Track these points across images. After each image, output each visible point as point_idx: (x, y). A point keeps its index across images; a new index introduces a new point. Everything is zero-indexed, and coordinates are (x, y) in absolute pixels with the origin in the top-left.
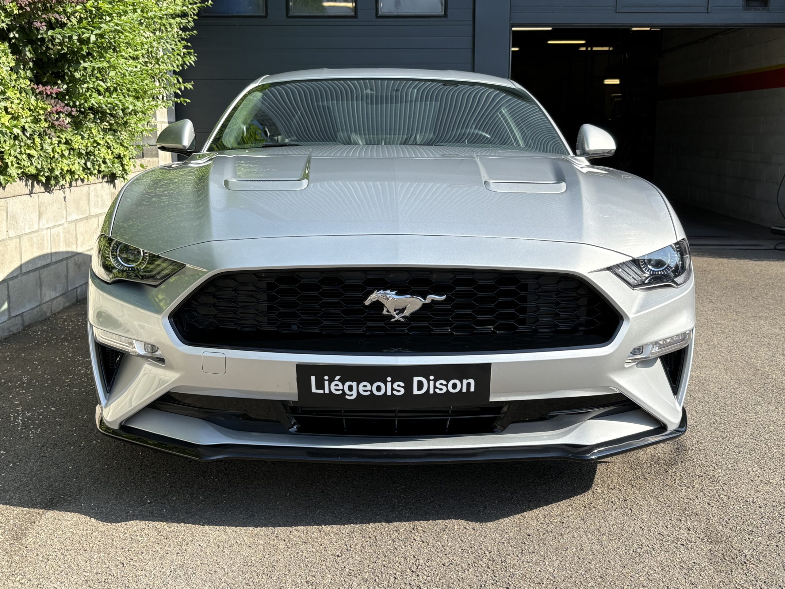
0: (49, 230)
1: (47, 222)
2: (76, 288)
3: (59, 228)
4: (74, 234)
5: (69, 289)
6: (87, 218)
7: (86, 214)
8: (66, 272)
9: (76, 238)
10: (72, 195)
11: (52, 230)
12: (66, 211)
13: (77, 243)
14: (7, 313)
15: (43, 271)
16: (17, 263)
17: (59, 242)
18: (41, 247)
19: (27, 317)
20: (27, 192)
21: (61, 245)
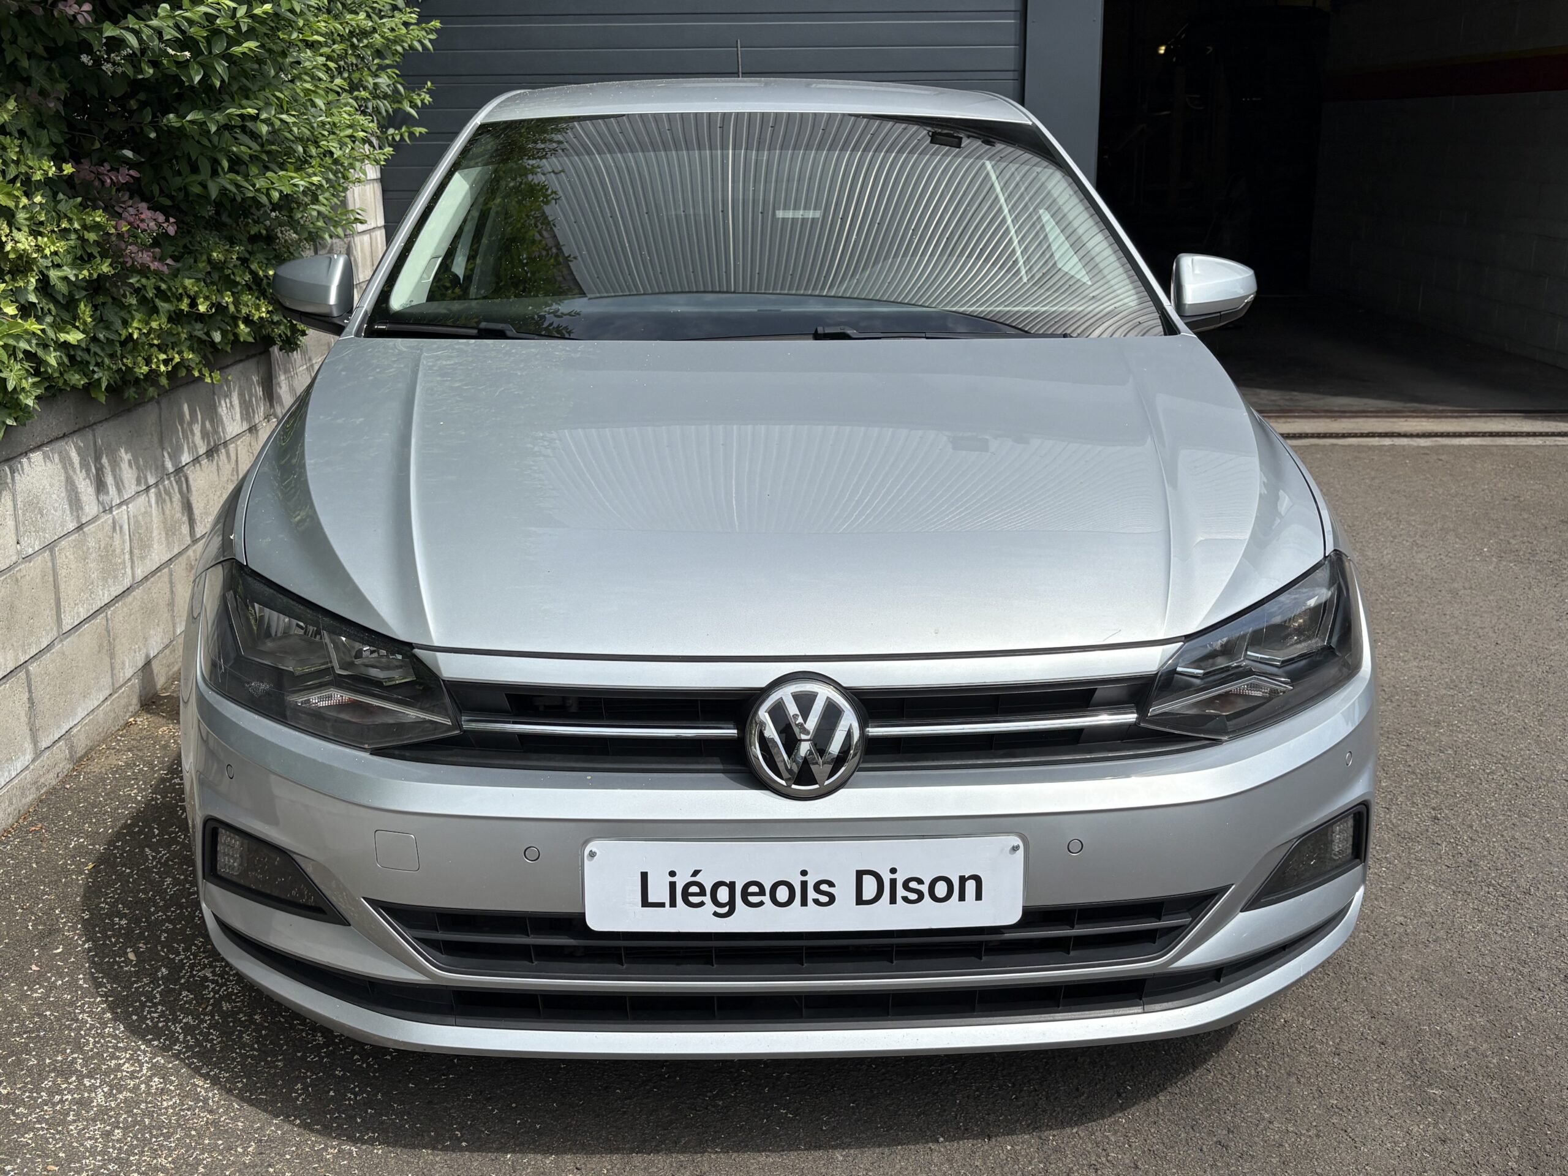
14: (28, 746)
15: (114, 612)
16: (48, 615)
17: (149, 530)
18: (107, 555)
19: (82, 737)
20: (65, 430)
21: (155, 533)
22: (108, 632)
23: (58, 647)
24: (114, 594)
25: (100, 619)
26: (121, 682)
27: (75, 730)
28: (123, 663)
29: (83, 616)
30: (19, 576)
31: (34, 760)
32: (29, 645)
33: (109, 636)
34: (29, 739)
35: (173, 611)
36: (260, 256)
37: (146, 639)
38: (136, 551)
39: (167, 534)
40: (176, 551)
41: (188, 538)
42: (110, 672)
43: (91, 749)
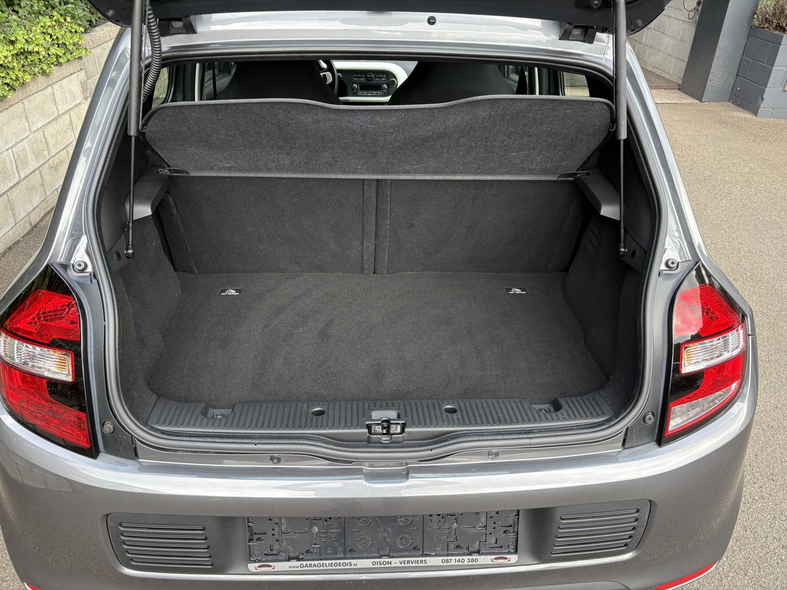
0: (10, 150)
1: (6, 143)
2: (57, 189)
3: (22, 143)
4: (44, 141)
5: (48, 194)
6: (56, 119)
7: (54, 115)
8: (40, 180)
9: (47, 143)
10: (33, 104)
11: (14, 149)
12: (28, 122)
13: (48, 147)
17: (26, 157)
21: (29, 157)
22: (9, 201)
24: (10, 186)
26: (19, 219)
28: (19, 212)
33: (10, 202)
35: (44, 186)
37: (30, 200)
38: (20, 166)
39: (36, 157)
40: (42, 163)
41: (48, 156)
42: (13, 216)
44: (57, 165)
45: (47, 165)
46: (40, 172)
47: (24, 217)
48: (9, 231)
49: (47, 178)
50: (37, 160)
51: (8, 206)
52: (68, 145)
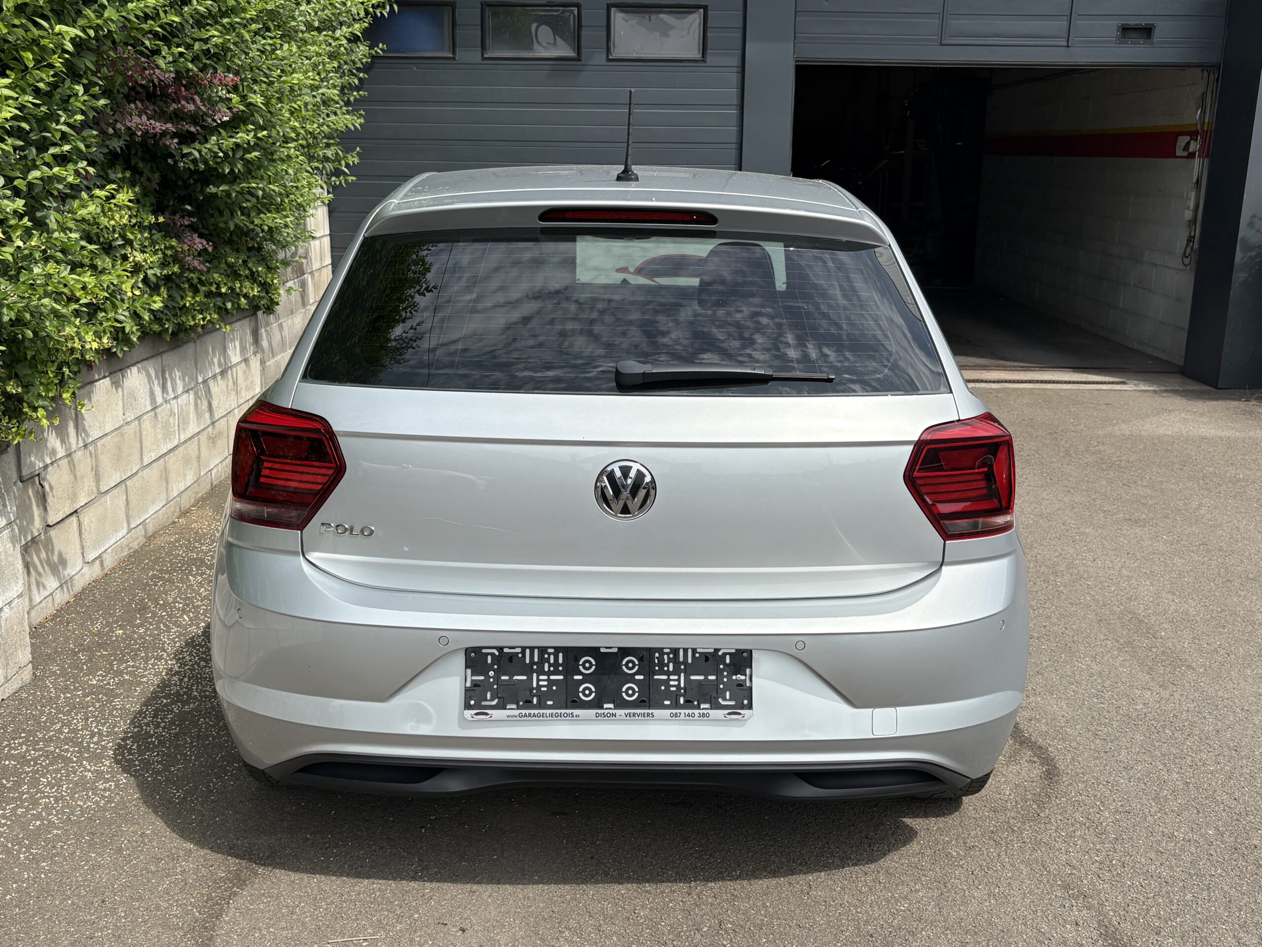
2: (211, 471)
14: (125, 525)
15: (169, 458)
16: (136, 455)
17: (188, 414)
18: (166, 427)
19: (151, 525)
20: (148, 356)
21: (191, 416)
22: (166, 469)
23: (140, 474)
24: (169, 448)
25: (161, 461)
26: (171, 498)
27: (148, 521)
28: (172, 487)
29: (154, 458)
30: (123, 432)
31: (127, 533)
32: (127, 470)
33: (166, 471)
34: (125, 521)
36: (254, 259)
37: (185, 476)
38: (181, 425)
39: (198, 417)
40: (202, 428)
42: (166, 491)
43: (155, 533)
44: (215, 437)
45: (205, 433)
46: (199, 441)
47: (176, 497)
48: (160, 509)
49: (204, 452)
50: (198, 422)
51: (164, 475)
52: (229, 412)
